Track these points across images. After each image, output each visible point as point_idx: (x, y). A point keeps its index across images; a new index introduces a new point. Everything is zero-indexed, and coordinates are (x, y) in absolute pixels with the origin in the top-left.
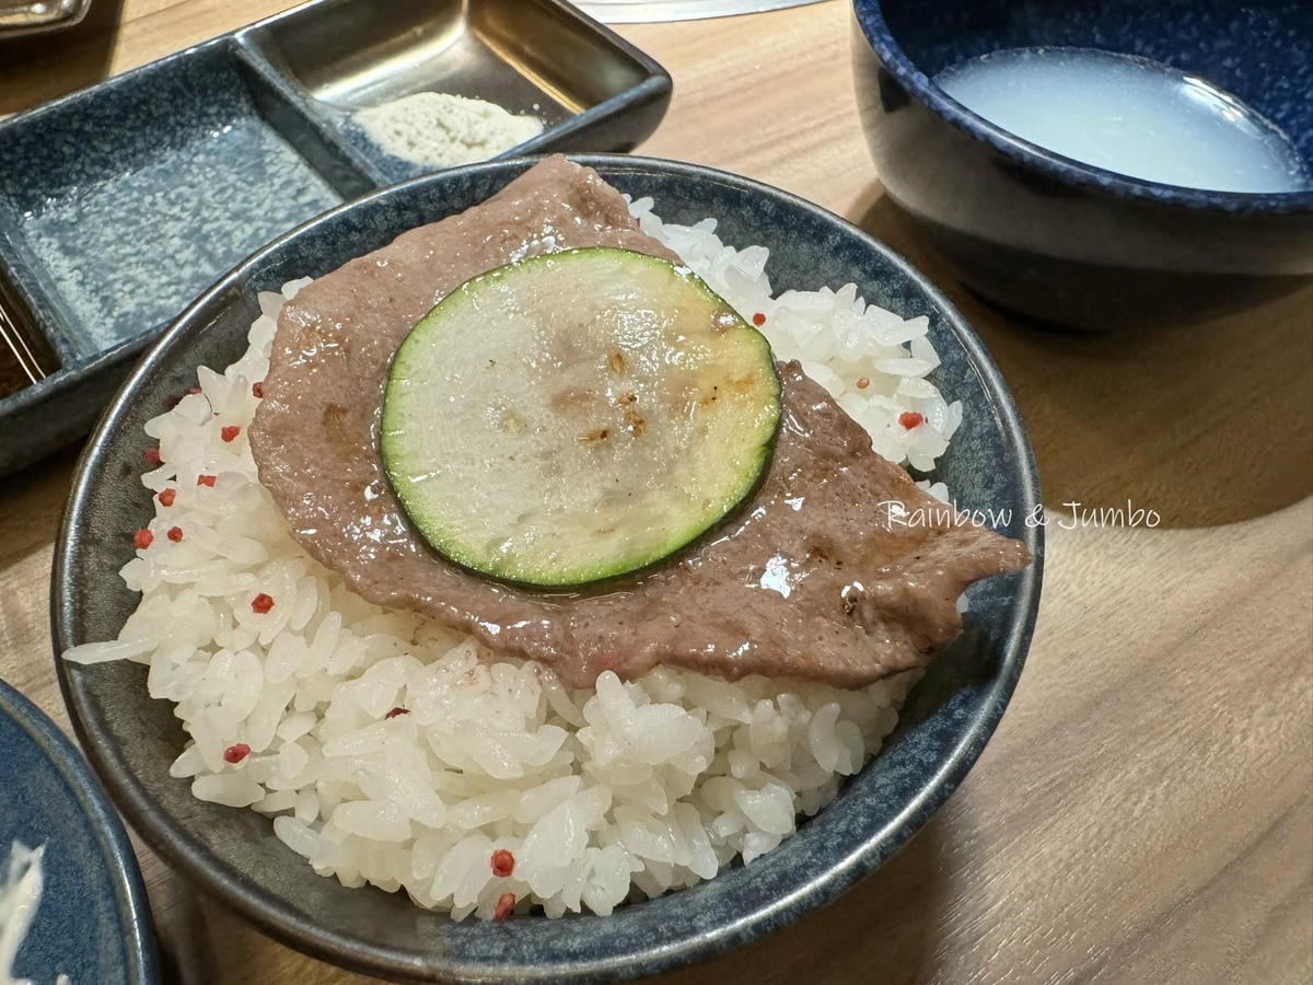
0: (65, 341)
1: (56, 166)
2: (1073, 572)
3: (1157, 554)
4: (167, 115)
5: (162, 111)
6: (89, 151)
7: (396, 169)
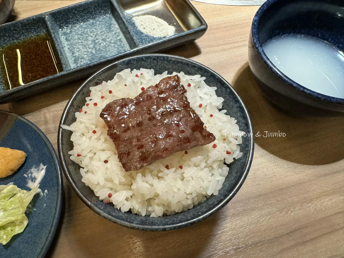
0: (64, 64)
1: (68, 20)
2: (266, 166)
3: (287, 167)
4: (93, 11)
5: (92, 10)
6: (75, 17)
7: (140, 34)
